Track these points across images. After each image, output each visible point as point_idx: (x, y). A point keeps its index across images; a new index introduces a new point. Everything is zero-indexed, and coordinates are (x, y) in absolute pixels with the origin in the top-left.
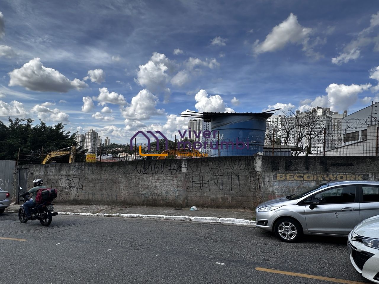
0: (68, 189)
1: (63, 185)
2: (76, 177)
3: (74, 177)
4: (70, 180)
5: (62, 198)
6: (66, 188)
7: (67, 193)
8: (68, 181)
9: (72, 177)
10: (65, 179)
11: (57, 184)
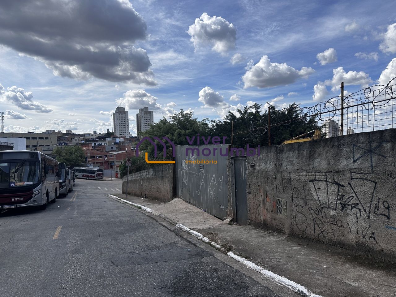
0: (335, 210)
1: (323, 197)
2: (361, 176)
3: (356, 176)
4: (343, 186)
5: (322, 232)
6: (331, 206)
7: (335, 221)
8: (334, 188)
9: (348, 175)
10: (327, 181)
11: (306, 193)
